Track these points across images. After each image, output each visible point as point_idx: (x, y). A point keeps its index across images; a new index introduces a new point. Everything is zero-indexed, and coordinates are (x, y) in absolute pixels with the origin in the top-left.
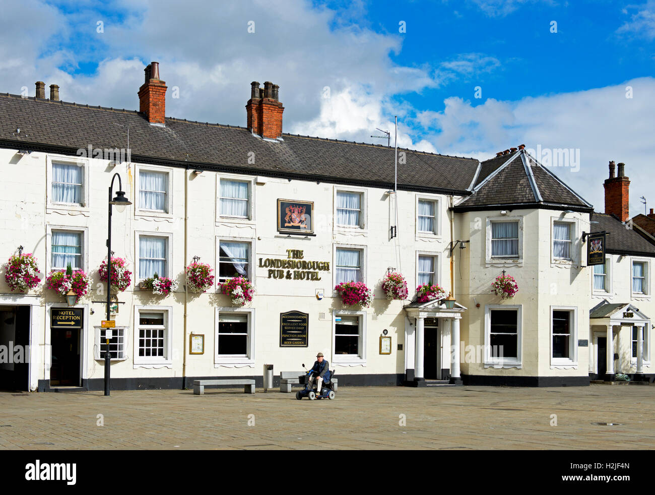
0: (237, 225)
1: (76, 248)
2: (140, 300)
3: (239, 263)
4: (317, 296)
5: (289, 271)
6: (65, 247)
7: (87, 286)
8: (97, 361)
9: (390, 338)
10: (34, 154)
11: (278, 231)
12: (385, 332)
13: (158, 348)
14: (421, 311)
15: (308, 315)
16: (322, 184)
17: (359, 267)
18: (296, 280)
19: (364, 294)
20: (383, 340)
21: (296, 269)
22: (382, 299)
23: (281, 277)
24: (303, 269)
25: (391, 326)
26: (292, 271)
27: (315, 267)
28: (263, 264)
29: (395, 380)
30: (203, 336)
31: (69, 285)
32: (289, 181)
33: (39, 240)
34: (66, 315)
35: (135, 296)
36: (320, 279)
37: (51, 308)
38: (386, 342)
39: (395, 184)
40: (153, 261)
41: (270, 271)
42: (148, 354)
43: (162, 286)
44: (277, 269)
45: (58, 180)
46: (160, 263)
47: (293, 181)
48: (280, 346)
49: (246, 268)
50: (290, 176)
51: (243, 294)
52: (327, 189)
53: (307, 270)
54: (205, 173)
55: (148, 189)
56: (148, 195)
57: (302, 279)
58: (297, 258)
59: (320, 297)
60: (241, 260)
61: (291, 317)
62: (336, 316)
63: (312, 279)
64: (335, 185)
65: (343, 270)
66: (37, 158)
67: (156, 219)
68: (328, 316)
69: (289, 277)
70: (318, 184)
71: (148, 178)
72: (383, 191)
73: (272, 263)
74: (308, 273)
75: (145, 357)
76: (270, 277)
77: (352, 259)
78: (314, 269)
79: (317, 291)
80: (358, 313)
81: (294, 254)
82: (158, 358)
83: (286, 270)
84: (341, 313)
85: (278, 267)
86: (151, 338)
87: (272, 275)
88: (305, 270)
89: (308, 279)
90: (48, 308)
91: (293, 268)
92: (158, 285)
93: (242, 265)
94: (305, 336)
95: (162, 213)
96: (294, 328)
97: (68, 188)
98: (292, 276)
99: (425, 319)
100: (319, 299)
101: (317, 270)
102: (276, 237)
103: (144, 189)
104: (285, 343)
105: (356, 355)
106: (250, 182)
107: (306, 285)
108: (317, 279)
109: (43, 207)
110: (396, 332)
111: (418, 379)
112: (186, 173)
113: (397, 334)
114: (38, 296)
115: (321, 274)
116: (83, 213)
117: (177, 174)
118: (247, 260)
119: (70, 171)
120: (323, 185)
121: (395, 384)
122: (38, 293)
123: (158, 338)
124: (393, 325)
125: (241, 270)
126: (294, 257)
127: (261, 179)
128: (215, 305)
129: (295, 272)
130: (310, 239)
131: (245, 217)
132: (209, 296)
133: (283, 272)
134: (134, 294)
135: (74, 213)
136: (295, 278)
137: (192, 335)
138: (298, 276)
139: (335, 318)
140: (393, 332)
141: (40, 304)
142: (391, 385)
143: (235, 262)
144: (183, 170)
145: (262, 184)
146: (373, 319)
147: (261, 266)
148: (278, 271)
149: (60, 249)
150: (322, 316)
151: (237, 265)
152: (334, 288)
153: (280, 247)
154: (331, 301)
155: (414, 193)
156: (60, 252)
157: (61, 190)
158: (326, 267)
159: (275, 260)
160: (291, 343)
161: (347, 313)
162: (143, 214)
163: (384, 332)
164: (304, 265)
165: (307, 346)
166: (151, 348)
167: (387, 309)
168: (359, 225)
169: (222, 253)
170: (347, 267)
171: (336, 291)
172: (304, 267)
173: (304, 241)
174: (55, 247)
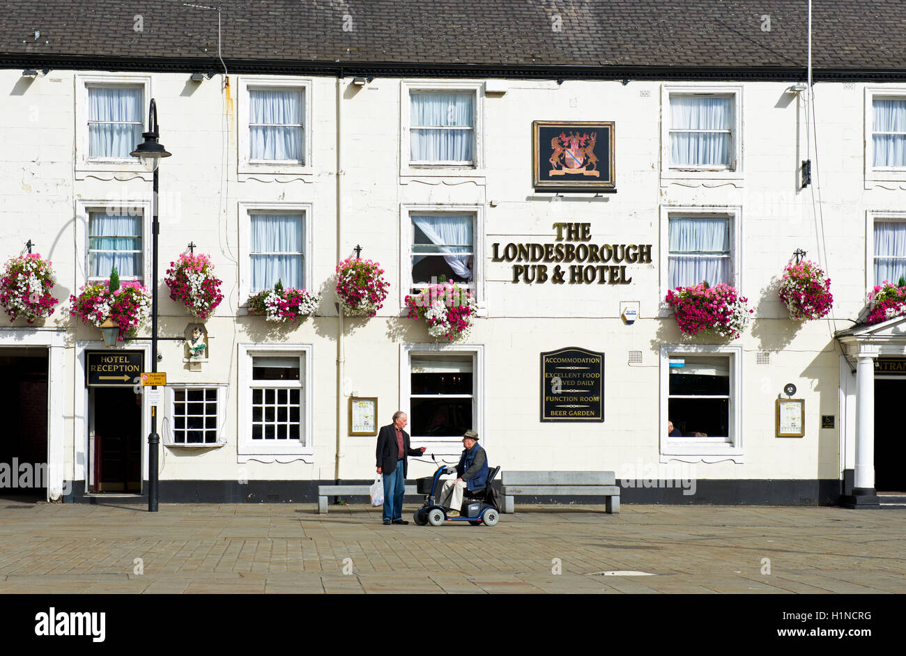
0: (446, 180)
1: (134, 240)
2: (249, 333)
3: (454, 254)
4: (623, 317)
5: (558, 268)
6: (115, 238)
7: (138, 310)
8: (170, 447)
9: (802, 401)
10: (54, 73)
11: (534, 186)
12: (790, 389)
13: (288, 423)
14: (864, 343)
15: (603, 355)
16: (633, 84)
17: (727, 253)
18: (575, 285)
19: (726, 308)
20: (783, 407)
21: (575, 263)
22: (779, 319)
23: (542, 279)
24: (591, 260)
25: (803, 375)
26: (565, 267)
27: (619, 256)
28: (501, 254)
29: (815, 494)
30: (375, 400)
31: (105, 309)
32: (560, 83)
33: (62, 227)
34: (113, 363)
35: (240, 326)
36: (630, 281)
37: (86, 352)
38: (790, 413)
39: (807, 70)
40: (280, 257)
41: (516, 267)
42: (270, 435)
43: (281, 306)
44: (531, 264)
45: (102, 118)
46: (294, 261)
47: (566, 83)
48: (542, 420)
49: (470, 264)
50: (560, 73)
51: (445, 318)
52: (645, 94)
53: (600, 264)
54: (377, 81)
55: (269, 123)
56: (269, 133)
57: (589, 282)
58: (577, 239)
59: (629, 318)
60: (459, 248)
61: (564, 360)
62: (671, 357)
63: (612, 282)
64: (665, 83)
65: (690, 260)
66: (59, 80)
67: (279, 178)
68: (650, 357)
69: (558, 278)
70: (625, 84)
71: (269, 101)
72: (782, 87)
73: (520, 251)
74: (602, 269)
75: (264, 442)
76: (516, 280)
77: (712, 236)
78: (617, 260)
79: (624, 306)
80: (723, 350)
81: (570, 232)
82: (289, 443)
83: (551, 267)
84: (681, 349)
85: (534, 259)
86: (276, 406)
87: (521, 277)
88: (595, 264)
89: (602, 281)
90: (80, 350)
91: (568, 260)
92: (273, 304)
93: (461, 259)
94: (596, 399)
95: (293, 165)
96: (573, 383)
97: (120, 131)
98: (567, 277)
99: (875, 360)
100: (630, 323)
101: (624, 263)
102: (529, 199)
103: (260, 123)
104: (552, 413)
105: (723, 439)
106: (474, 91)
107: (597, 294)
108: (623, 281)
109: (70, 168)
110: (816, 390)
111: (862, 492)
112: (338, 84)
113: (818, 393)
114: (60, 330)
115: (632, 270)
116: (141, 175)
117: (321, 88)
118: (471, 248)
119: (123, 99)
120: (635, 85)
121: (816, 501)
122: (61, 325)
123: (289, 405)
124: (808, 373)
125: (460, 269)
126: (569, 238)
127: (494, 84)
128: (400, 340)
129: (573, 268)
130: (607, 200)
131: (467, 163)
132: (387, 322)
133: (545, 267)
134: (238, 322)
135: (126, 176)
136: (573, 281)
137: (353, 399)
138: (579, 276)
139: (666, 362)
140: (808, 390)
141: (63, 344)
142: (805, 503)
143: (447, 253)
144: (333, 80)
145: (500, 94)
146: (759, 361)
147: (496, 259)
148: (534, 267)
149: (105, 242)
150: (635, 357)
151: (452, 259)
152: (663, 299)
153: (538, 219)
154: (657, 325)
155: (860, 86)
156: (106, 249)
157: (108, 134)
158: (644, 254)
159: (528, 245)
160: (565, 413)
161: (693, 350)
162: (254, 169)
163: (786, 390)
164: (593, 253)
165: (602, 421)
166: (276, 423)
167: (792, 341)
168: (727, 163)
169: (420, 237)
170: (699, 252)
171: (666, 305)
172: (594, 258)
173: (593, 204)
174: (95, 240)
